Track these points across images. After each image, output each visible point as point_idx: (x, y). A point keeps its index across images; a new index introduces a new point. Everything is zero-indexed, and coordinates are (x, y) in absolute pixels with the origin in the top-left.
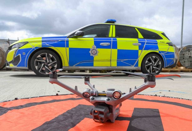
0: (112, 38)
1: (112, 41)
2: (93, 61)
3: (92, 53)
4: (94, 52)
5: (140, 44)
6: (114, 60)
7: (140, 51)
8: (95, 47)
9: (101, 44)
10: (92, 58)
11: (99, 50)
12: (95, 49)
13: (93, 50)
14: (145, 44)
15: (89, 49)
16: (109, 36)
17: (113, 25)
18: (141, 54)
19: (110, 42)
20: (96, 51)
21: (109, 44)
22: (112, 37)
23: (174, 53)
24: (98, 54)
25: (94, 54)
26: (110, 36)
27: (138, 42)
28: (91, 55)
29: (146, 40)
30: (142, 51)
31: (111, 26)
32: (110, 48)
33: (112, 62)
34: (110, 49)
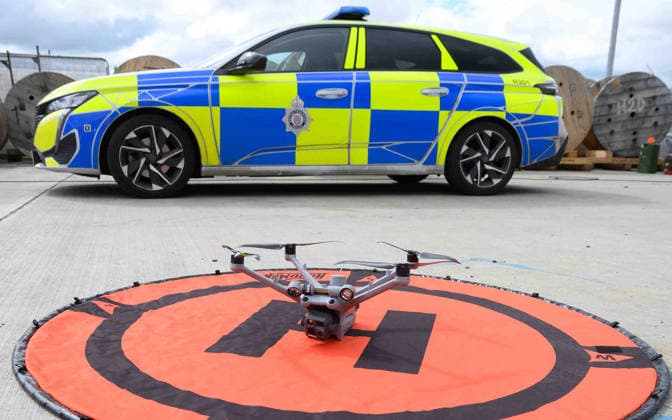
0: (354, 74)
1: (354, 81)
2: (294, 149)
3: (291, 124)
4: (297, 119)
5: (446, 90)
6: (359, 146)
7: (443, 115)
8: (301, 102)
9: (320, 93)
10: (292, 138)
11: (312, 112)
12: (302, 109)
13: (294, 112)
14: (462, 91)
15: (282, 112)
16: (346, 67)
17: (358, 26)
18: (446, 124)
19: (348, 86)
20: (304, 116)
21: (345, 91)
22: (355, 69)
23: (557, 118)
24: (311, 125)
25: (298, 127)
26: (349, 64)
27: (438, 85)
28: (289, 129)
29: (464, 75)
30: (450, 115)
31: (354, 30)
32: (349, 107)
33: (352, 150)
34: (347, 111)
